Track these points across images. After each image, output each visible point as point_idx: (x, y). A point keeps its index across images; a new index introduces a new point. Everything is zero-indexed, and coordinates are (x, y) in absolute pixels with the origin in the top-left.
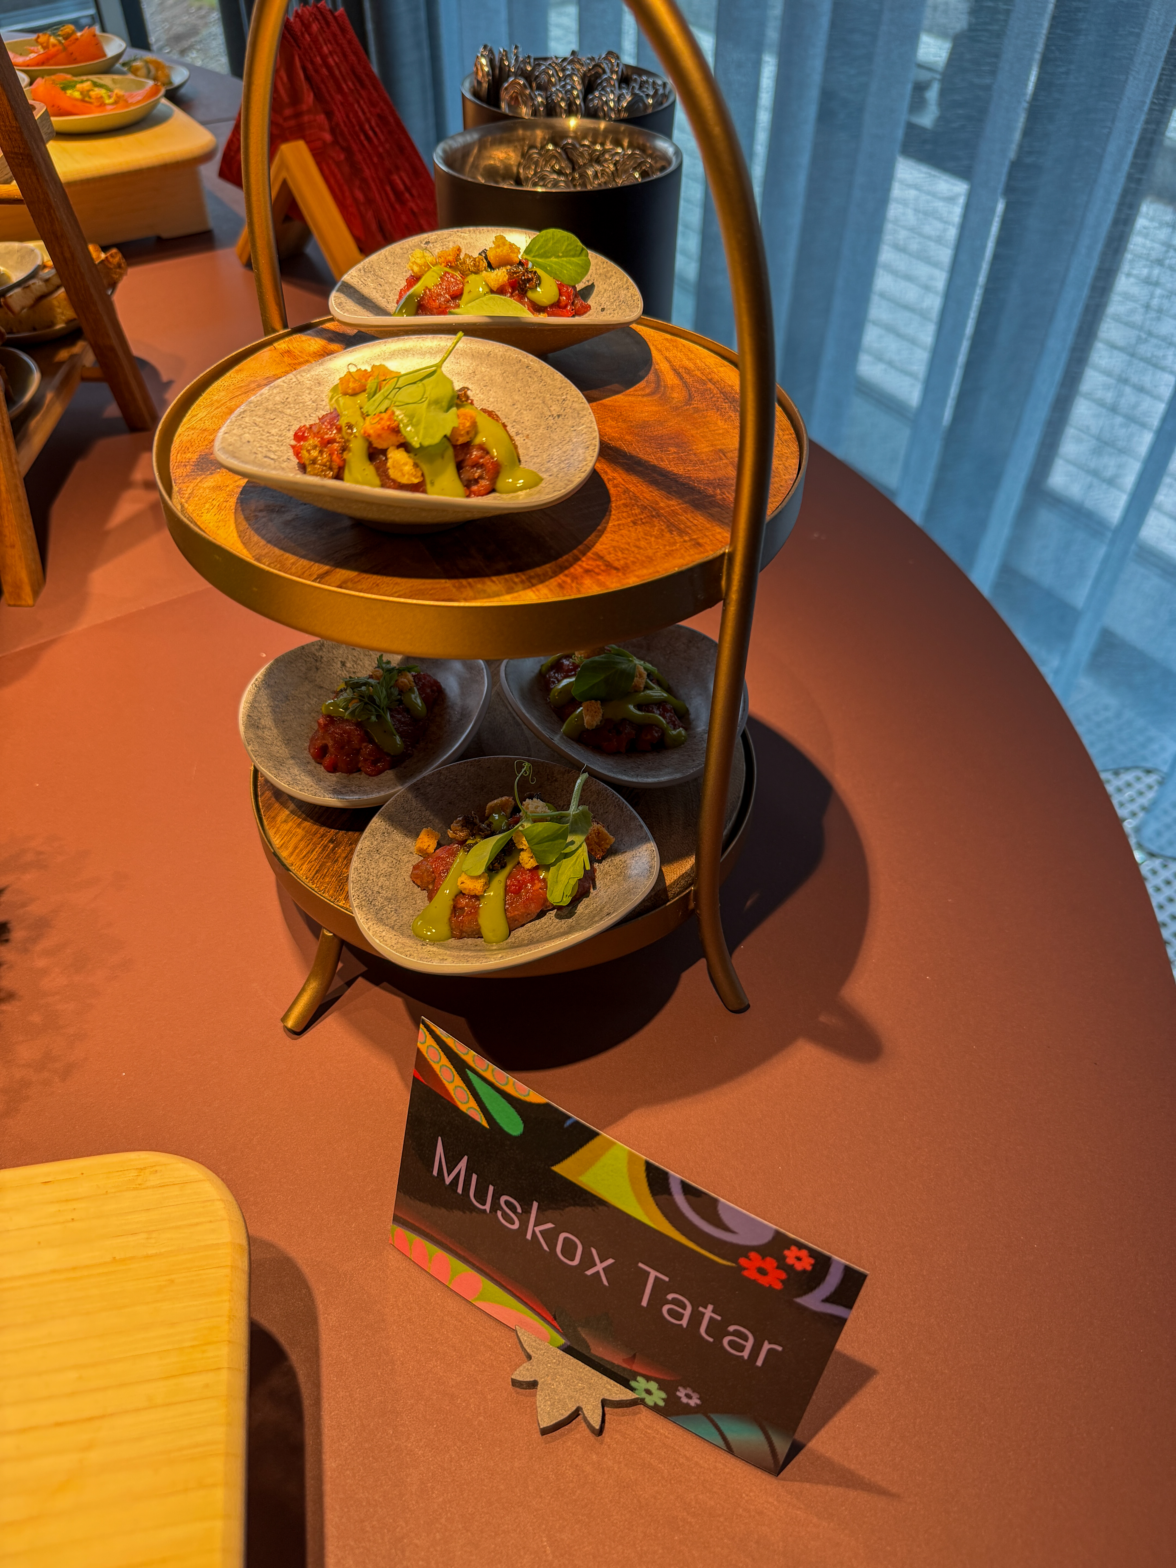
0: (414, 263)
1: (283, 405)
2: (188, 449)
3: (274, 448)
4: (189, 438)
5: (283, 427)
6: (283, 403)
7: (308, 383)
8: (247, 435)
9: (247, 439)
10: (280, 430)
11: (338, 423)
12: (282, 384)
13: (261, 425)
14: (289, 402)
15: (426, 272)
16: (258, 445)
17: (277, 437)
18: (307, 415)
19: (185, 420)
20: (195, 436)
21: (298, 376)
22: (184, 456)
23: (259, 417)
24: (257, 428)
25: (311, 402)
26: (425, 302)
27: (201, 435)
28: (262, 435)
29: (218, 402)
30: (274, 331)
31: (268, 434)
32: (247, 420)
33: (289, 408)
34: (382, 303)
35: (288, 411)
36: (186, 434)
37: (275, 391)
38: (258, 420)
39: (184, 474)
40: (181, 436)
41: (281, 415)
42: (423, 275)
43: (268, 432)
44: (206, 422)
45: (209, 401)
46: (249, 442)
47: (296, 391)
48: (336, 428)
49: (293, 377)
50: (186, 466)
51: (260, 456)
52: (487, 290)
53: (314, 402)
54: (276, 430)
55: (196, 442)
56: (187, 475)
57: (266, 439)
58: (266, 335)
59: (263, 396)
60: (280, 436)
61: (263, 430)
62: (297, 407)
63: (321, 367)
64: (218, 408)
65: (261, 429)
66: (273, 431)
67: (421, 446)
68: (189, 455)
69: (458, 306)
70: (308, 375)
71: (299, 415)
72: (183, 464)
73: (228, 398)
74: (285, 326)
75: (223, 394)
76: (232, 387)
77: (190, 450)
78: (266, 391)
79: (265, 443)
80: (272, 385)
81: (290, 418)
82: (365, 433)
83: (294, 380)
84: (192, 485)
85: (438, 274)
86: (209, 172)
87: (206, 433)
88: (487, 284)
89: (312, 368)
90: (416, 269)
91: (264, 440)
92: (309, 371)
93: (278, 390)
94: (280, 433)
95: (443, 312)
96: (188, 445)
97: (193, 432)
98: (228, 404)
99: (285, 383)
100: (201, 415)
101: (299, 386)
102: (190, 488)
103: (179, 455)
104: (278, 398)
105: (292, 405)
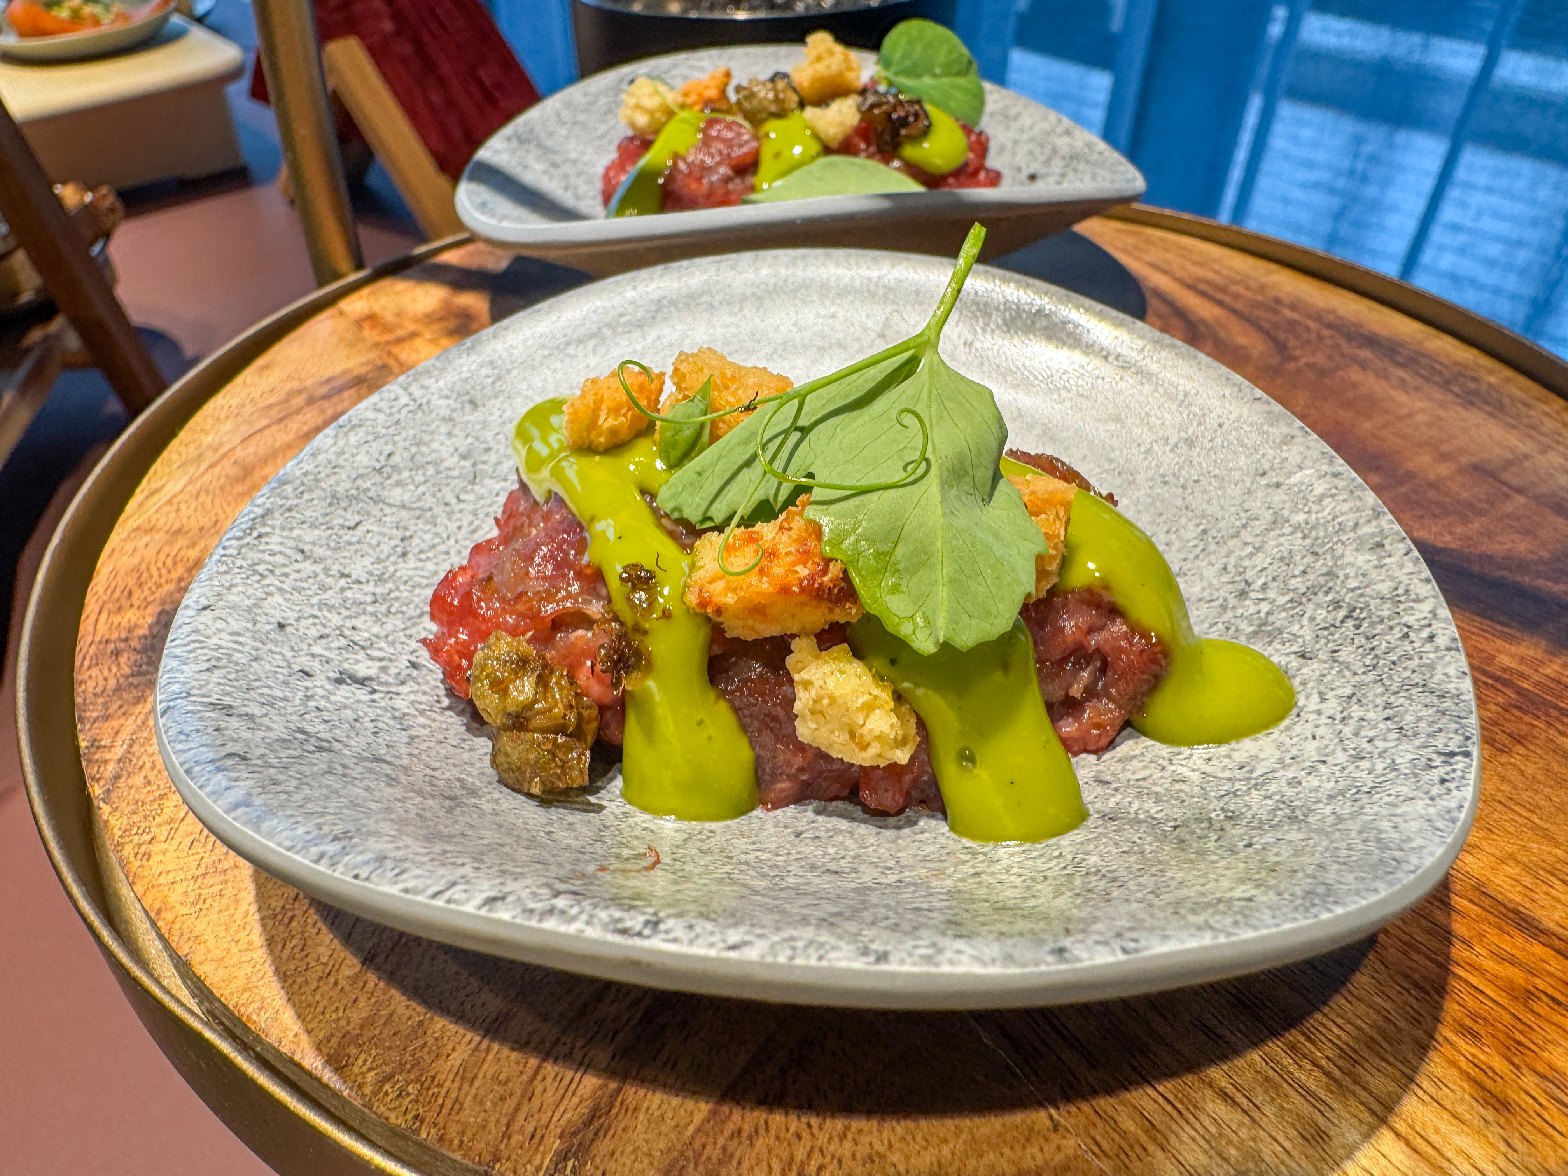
0: (638, 107)
1: (378, 479)
2: (130, 594)
3: (367, 628)
4: (136, 559)
5: (385, 549)
6: (379, 471)
7: (442, 406)
8: (278, 599)
9: (278, 617)
10: (378, 561)
11: (585, 560)
12: (370, 415)
13: (319, 552)
14: (395, 468)
15: (664, 124)
16: (313, 632)
17: (370, 588)
18: (451, 498)
19: (132, 505)
20: (150, 553)
21: (414, 389)
22: (116, 619)
23: (313, 526)
24: (308, 567)
25: (456, 459)
26: (676, 187)
27: (166, 550)
28: (324, 588)
29: (216, 450)
30: (337, 276)
31: (343, 582)
32: (274, 542)
33: (398, 484)
34: (567, 199)
35: (396, 495)
36: (129, 547)
37: (353, 439)
38: (310, 535)
39: (112, 683)
40: (116, 555)
41: (376, 512)
42: (657, 132)
43: (343, 575)
44: (183, 507)
45: (192, 447)
46: (281, 626)
47: (412, 432)
48: (579, 575)
49: (400, 391)
50: (117, 653)
51: (320, 683)
52: (815, 148)
53: (464, 457)
54: (367, 561)
55: (155, 572)
56: (119, 689)
57: (336, 601)
58: (321, 284)
59: (321, 458)
60: (381, 579)
61: (326, 570)
62: (420, 478)
63: (473, 358)
64: (212, 466)
65: (318, 568)
66: (359, 568)
67: (946, 647)
68: (130, 616)
69: (752, 189)
70: (441, 383)
71: (429, 501)
72: (112, 646)
73: (237, 439)
74: (359, 265)
75: (228, 426)
76: (249, 409)
77: (134, 599)
78: (330, 441)
79: (335, 619)
80: (343, 420)
81: (404, 514)
82: (703, 604)
83: (404, 400)
84: (130, 724)
85: (691, 124)
86: (238, 92)
87: (181, 542)
88: (816, 136)
89: (450, 362)
90: (642, 120)
91: (331, 608)
92: (443, 370)
93: (361, 432)
94: (377, 569)
95: (725, 201)
96: (131, 582)
97: (146, 539)
98: (239, 454)
99: (379, 410)
100: (172, 488)
101: (420, 415)
102: (124, 736)
103: (103, 617)
104: (363, 459)
105: (406, 474)
